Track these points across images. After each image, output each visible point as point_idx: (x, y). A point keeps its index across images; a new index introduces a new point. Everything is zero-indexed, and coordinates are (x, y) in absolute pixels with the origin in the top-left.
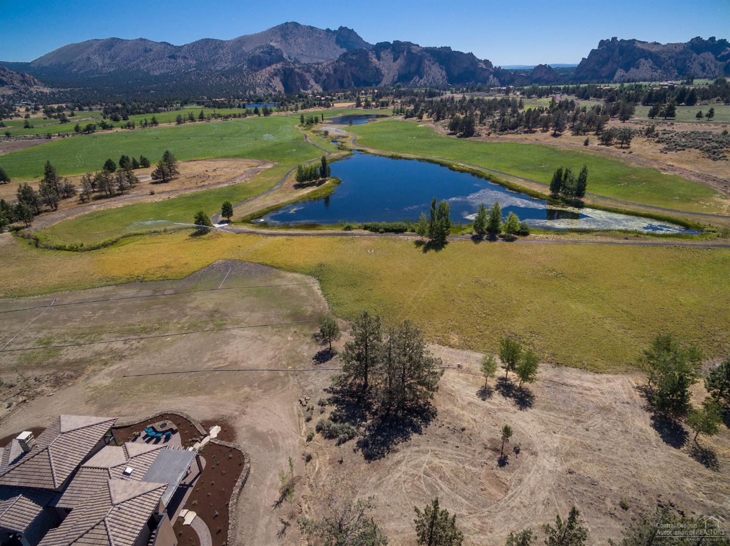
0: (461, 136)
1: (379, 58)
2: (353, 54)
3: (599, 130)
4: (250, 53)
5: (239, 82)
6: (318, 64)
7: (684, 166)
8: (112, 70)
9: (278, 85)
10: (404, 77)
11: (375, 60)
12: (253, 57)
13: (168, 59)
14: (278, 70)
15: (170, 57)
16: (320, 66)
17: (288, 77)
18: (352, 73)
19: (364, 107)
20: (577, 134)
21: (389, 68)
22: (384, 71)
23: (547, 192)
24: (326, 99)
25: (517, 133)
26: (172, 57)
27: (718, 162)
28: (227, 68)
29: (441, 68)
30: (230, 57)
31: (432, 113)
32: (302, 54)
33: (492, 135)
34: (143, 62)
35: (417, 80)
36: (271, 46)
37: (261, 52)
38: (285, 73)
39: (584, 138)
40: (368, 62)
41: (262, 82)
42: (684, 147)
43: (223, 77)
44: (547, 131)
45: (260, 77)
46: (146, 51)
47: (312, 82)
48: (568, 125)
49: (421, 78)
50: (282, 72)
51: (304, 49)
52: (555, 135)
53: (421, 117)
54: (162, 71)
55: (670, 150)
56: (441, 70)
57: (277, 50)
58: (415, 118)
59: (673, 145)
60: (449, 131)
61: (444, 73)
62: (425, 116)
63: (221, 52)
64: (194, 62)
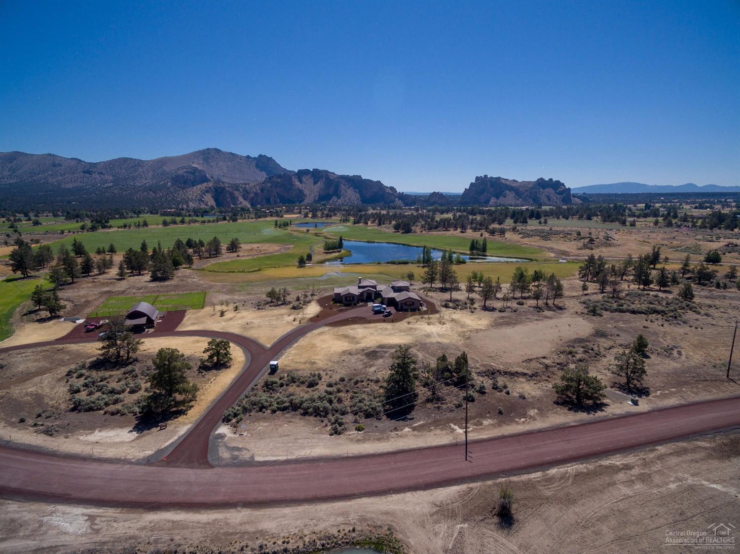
0: (403, 233)
1: (301, 182)
2: (279, 177)
3: (487, 229)
4: (173, 172)
5: (169, 197)
6: (245, 184)
7: (532, 243)
8: (12, 181)
9: (210, 200)
10: (324, 197)
11: (298, 183)
12: (177, 176)
13: (83, 174)
14: (210, 188)
15: (84, 172)
16: (247, 186)
17: (219, 194)
18: (277, 193)
19: (311, 218)
20: (475, 231)
21: (311, 190)
22: (306, 192)
23: (469, 252)
24: (270, 212)
25: (439, 231)
26: (88, 172)
27: (548, 241)
28: (148, 184)
29: (355, 191)
30: (150, 174)
31: (375, 221)
32: (224, 176)
33: (424, 232)
34: (52, 175)
35: (336, 200)
36: (194, 168)
37: (185, 172)
38: (216, 190)
39: (480, 233)
40: (292, 185)
41: (194, 197)
42: (532, 236)
43: (151, 192)
44: (457, 230)
45: (191, 193)
46: (54, 165)
47: (241, 199)
48: (469, 227)
49: (339, 198)
50: (214, 190)
51: (226, 172)
52: (462, 232)
53: (367, 223)
54: (76, 185)
55: (526, 237)
56: (355, 193)
57: (200, 171)
58: (361, 224)
59: (526, 235)
60: (394, 230)
61: (358, 195)
62: (369, 223)
63: (140, 169)
64: (111, 178)
